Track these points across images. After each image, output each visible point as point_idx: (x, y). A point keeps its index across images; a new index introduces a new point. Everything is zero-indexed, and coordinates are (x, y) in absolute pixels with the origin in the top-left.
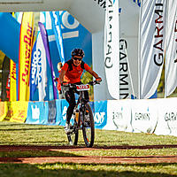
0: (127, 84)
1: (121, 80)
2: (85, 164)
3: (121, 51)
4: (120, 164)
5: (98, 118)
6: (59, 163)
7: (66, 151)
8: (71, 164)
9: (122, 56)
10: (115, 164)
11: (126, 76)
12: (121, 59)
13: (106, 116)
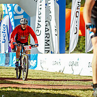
0: (49, 45)
1: (46, 43)
2: (24, 88)
3: (46, 27)
4: (43, 89)
5: (32, 63)
6: (10, 87)
7: (14, 81)
8: (16, 88)
9: (47, 30)
10: (41, 89)
11: (49, 41)
12: (46, 31)
13: (37, 62)
